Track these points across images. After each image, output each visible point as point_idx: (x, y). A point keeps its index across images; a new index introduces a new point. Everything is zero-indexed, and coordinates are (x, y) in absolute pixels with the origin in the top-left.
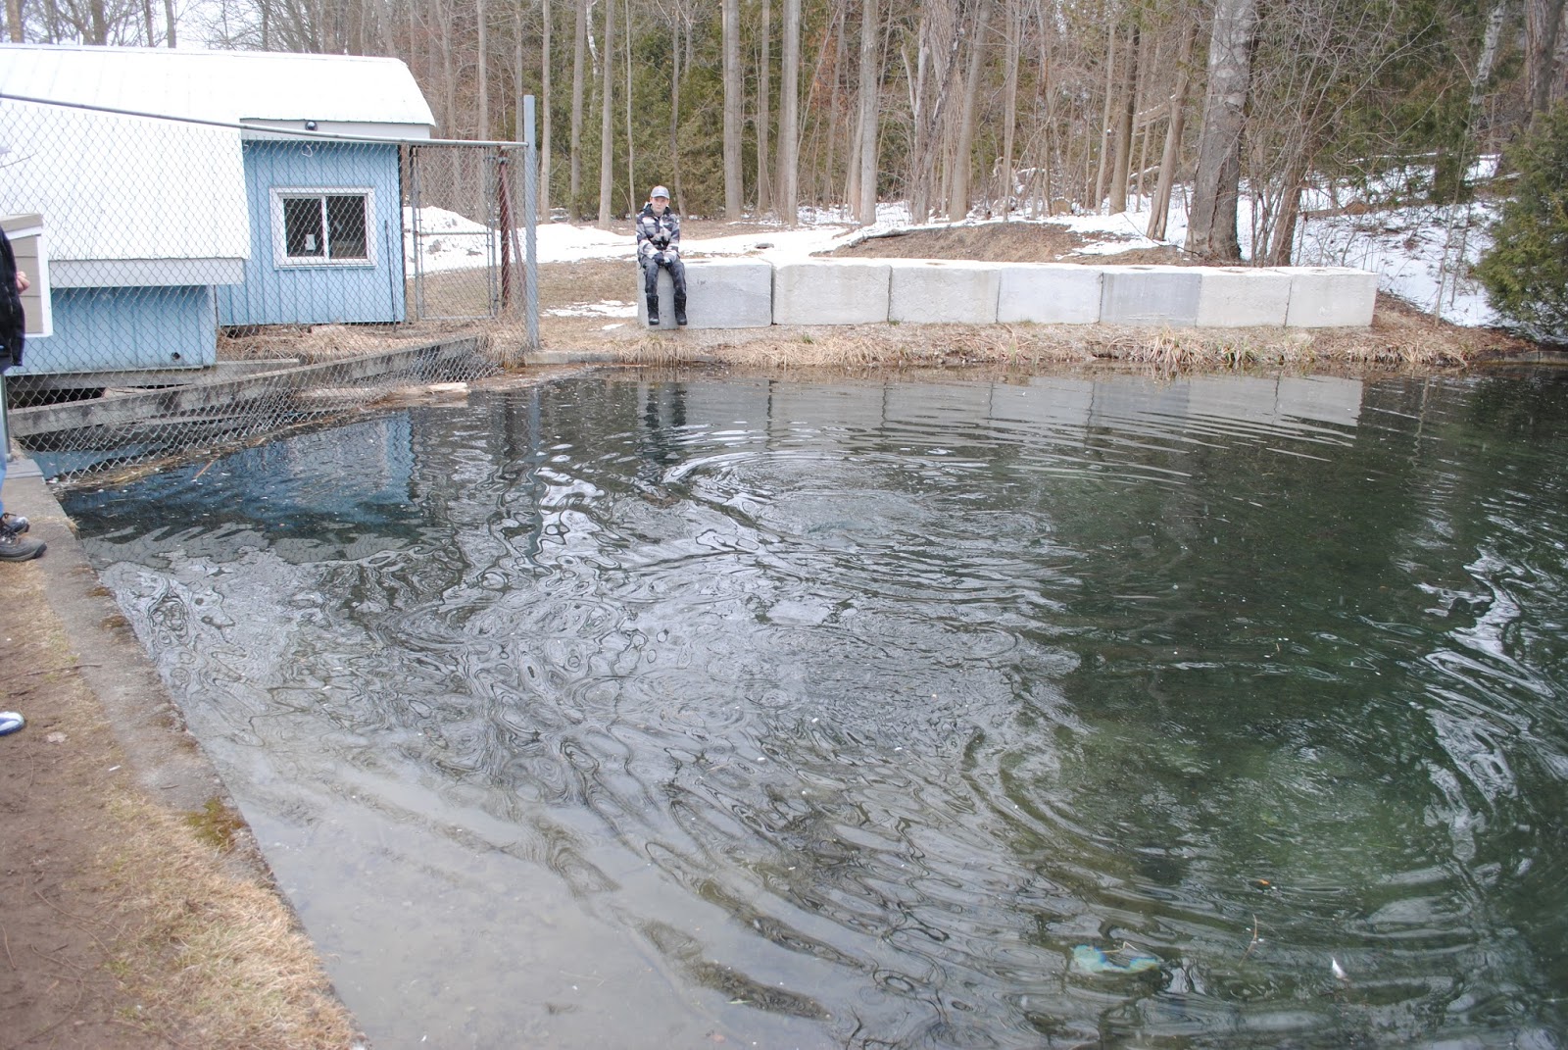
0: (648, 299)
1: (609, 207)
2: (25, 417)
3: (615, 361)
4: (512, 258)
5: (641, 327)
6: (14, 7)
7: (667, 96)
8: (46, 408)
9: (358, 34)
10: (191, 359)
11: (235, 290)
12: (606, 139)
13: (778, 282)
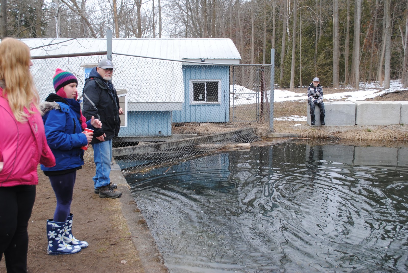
0: (311, 116)
1: (293, 84)
2: (117, 151)
3: (299, 137)
4: (265, 100)
5: (308, 125)
6: (117, 28)
7: (313, 47)
8: (123, 148)
9: (214, 31)
10: (164, 133)
11: (177, 113)
12: (293, 62)
13: (358, 110)
